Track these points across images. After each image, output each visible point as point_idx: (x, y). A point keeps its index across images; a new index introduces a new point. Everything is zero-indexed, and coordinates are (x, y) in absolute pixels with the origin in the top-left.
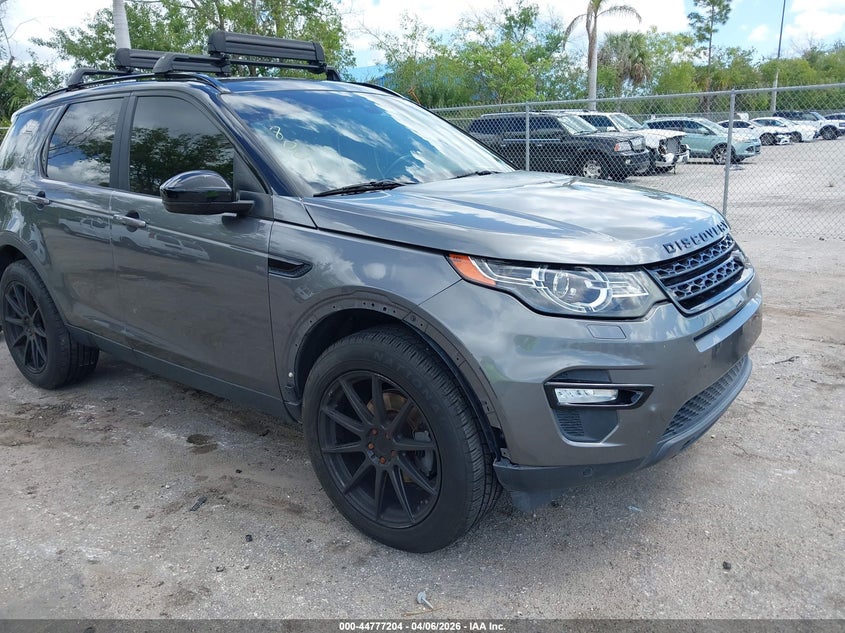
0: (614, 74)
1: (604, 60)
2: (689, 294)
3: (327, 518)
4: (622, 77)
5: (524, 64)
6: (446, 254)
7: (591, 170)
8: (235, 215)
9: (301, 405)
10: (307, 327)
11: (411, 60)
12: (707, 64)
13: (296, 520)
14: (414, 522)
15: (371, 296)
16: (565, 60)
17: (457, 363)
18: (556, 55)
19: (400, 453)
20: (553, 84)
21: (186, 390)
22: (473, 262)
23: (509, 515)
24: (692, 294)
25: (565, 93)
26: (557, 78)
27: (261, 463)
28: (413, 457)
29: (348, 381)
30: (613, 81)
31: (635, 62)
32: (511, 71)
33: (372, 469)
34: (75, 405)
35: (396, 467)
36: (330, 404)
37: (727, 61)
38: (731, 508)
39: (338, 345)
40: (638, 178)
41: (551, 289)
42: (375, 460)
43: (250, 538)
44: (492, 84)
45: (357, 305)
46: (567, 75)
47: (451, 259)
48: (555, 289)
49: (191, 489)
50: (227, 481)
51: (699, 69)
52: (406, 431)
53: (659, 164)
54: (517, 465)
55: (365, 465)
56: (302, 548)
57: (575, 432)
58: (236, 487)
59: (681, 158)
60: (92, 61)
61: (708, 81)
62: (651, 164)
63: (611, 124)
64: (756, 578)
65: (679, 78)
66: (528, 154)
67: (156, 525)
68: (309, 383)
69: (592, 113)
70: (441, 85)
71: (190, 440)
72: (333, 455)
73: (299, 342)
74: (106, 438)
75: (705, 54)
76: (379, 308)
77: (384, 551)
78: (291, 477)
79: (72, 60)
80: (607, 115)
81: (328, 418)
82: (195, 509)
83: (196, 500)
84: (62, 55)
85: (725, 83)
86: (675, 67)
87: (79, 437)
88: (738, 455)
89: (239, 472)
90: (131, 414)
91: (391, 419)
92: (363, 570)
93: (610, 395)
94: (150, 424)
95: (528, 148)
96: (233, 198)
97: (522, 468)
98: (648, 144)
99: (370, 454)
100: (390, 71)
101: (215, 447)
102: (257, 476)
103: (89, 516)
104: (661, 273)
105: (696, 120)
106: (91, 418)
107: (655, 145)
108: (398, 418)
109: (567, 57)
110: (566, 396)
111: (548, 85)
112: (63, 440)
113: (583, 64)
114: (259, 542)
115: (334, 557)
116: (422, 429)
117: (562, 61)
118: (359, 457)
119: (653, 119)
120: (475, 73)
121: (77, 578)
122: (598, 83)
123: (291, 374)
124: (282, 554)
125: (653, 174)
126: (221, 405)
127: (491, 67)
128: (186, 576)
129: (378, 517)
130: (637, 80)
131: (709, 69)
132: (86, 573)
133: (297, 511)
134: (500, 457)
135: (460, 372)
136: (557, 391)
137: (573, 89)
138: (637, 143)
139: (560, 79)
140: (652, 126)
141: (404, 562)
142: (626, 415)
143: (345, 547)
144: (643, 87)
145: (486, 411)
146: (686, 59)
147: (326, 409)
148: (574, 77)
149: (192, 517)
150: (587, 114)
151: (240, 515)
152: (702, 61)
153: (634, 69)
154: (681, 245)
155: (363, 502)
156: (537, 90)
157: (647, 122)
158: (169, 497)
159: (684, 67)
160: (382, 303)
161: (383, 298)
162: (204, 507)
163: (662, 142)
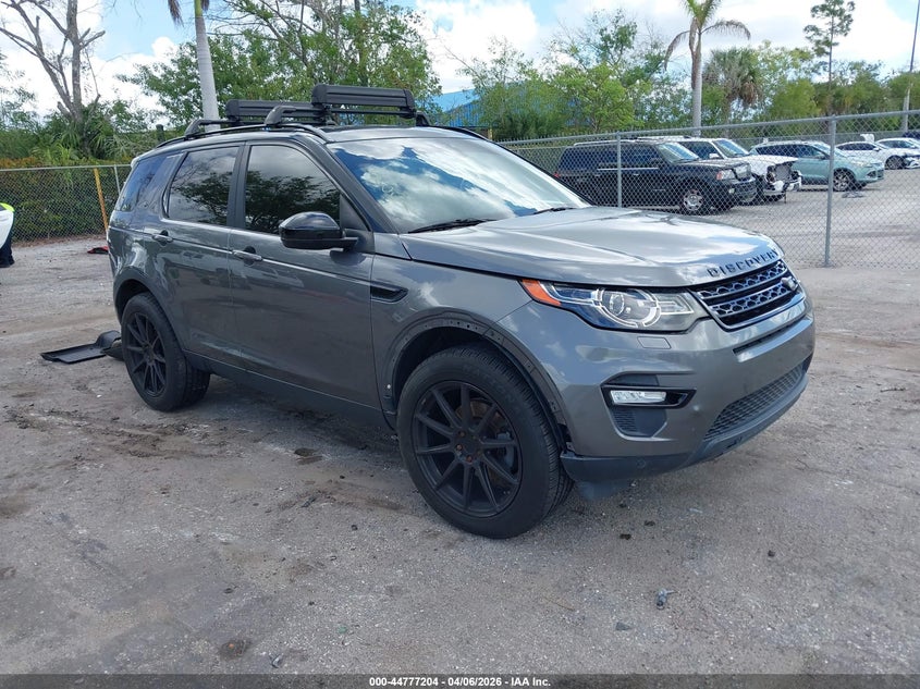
0: (721, 94)
1: (709, 79)
2: (729, 312)
3: (421, 514)
4: (730, 98)
5: (620, 87)
6: (520, 279)
7: (692, 201)
8: (341, 250)
9: (396, 415)
10: (403, 344)
11: (499, 86)
12: (827, 80)
13: (394, 514)
14: (498, 510)
15: (456, 315)
16: (666, 81)
17: (529, 370)
18: (656, 76)
19: (485, 451)
20: (654, 107)
21: (290, 412)
22: (543, 286)
23: (581, 513)
24: (734, 313)
25: (667, 116)
26: (657, 100)
27: (361, 471)
28: (497, 454)
29: (440, 390)
30: (720, 103)
31: (744, 80)
32: (607, 94)
33: (461, 466)
34: (190, 425)
35: (482, 464)
36: (422, 411)
37: (850, 78)
38: (785, 511)
39: (430, 359)
40: (746, 208)
41: (608, 307)
42: (463, 460)
43: (355, 527)
44: (587, 109)
45: (445, 324)
46: (668, 97)
47: (524, 283)
48: (611, 308)
49: (301, 491)
50: (333, 484)
51: (819, 86)
52: (490, 433)
53: (767, 192)
54: (581, 456)
55: (454, 463)
56: (400, 536)
57: (628, 427)
58: (340, 489)
59: (792, 185)
60: (175, 96)
61: (828, 100)
62: (759, 193)
63: (714, 151)
64: (797, 564)
65: (796, 97)
66: (620, 185)
67: (274, 517)
68: (404, 394)
69: (693, 139)
70: (532, 112)
71: (296, 453)
72: (425, 456)
73: (396, 358)
74: (221, 452)
75: (825, 69)
76: (464, 326)
77: (470, 538)
78: (388, 482)
79: (156, 96)
80: (710, 141)
81: (421, 423)
82: (306, 506)
83: (307, 499)
84: (146, 91)
85: (848, 101)
86: (792, 84)
87: (198, 451)
88: (800, 469)
89: (343, 477)
90: (241, 432)
91: (477, 424)
92: (452, 551)
93: (658, 397)
94: (260, 440)
95: (620, 179)
96: (341, 236)
97: (584, 459)
98: (753, 170)
99: (459, 454)
100: (477, 98)
101: (320, 458)
102: (359, 481)
103: (217, 510)
104: (704, 294)
105: (812, 143)
106: (206, 435)
107: (762, 172)
108: (482, 423)
109: (668, 79)
110: (621, 397)
111: (648, 108)
112: (185, 452)
113: (686, 84)
114: (364, 531)
115: (428, 542)
116: (503, 430)
117: (663, 82)
118: (449, 457)
119: (766, 143)
120: (569, 96)
121: (215, 554)
122: (703, 105)
123: (389, 386)
124: (383, 539)
125: (762, 204)
126: (323, 424)
127: (585, 91)
128: (304, 554)
129: (466, 509)
130: (747, 100)
131: (830, 86)
132: (221, 551)
133: (396, 508)
134: (566, 450)
135: (532, 379)
136: (613, 393)
137: (676, 112)
138: (741, 171)
139: (662, 102)
140: (762, 151)
141: (488, 547)
142: (673, 414)
143: (436, 535)
144: (754, 108)
145: (553, 410)
146: (803, 75)
147: (419, 416)
148: (676, 99)
149: (305, 512)
150: (688, 140)
151: (346, 511)
152: (821, 78)
153: (743, 88)
154: (726, 270)
155: (452, 497)
156: (637, 114)
157: (758, 146)
158: (284, 497)
159: (802, 84)
160: (466, 321)
161: (467, 317)
162: (313, 505)
163: (770, 169)
